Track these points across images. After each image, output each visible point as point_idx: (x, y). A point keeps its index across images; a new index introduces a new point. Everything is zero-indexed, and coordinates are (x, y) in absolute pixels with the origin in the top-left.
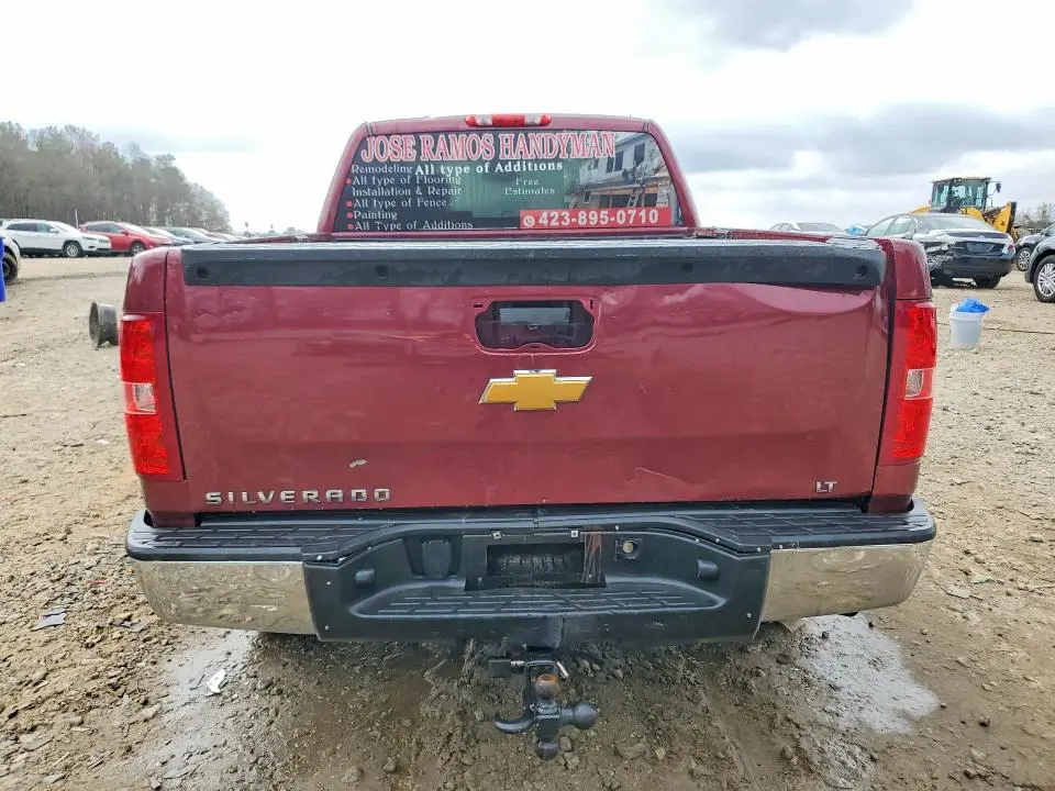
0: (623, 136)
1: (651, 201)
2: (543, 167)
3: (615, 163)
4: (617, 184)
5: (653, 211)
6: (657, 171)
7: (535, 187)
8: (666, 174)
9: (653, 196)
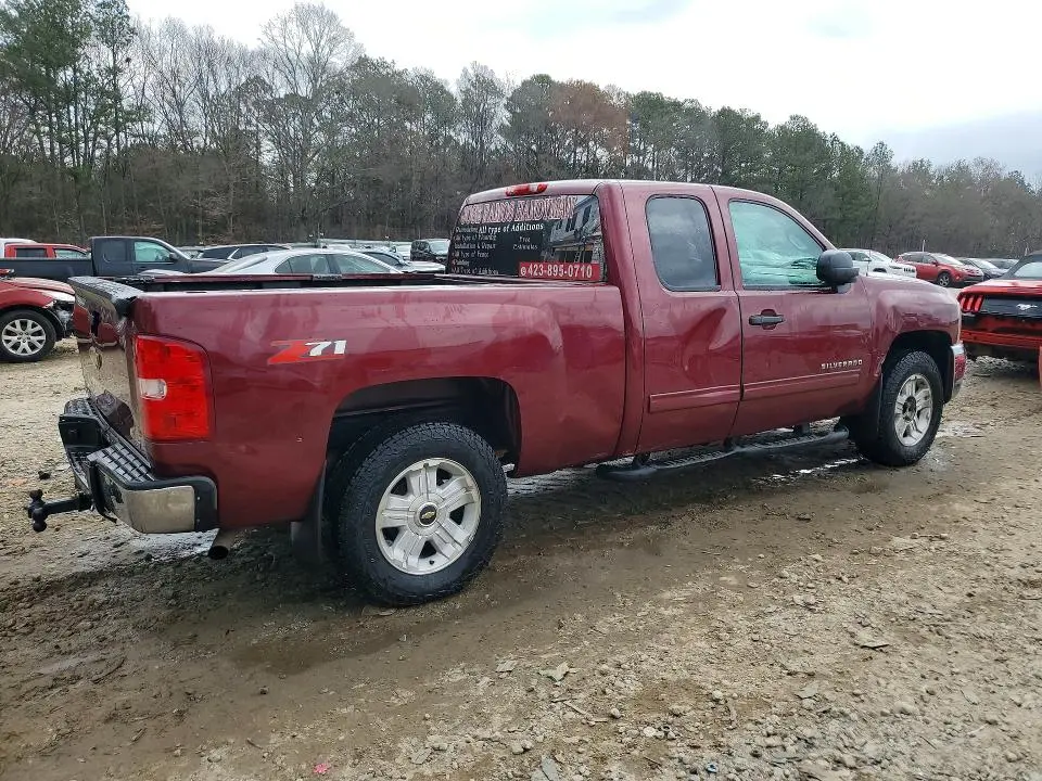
0: (581, 199)
1: (587, 258)
2: (533, 227)
3: (571, 224)
4: (571, 242)
5: (589, 267)
6: (594, 230)
7: (528, 244)
8: (599, 233)
9: (590, 253)
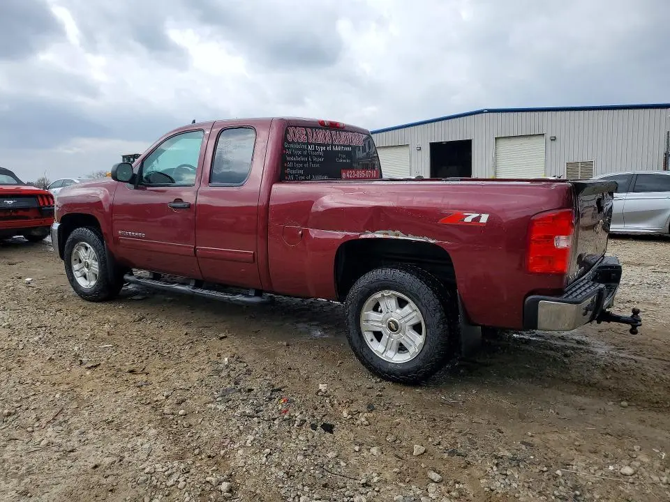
2: (346, 149)
3: (364, 149)
5: (375, 171)
7: (345, 159)
9: (374, 165)
